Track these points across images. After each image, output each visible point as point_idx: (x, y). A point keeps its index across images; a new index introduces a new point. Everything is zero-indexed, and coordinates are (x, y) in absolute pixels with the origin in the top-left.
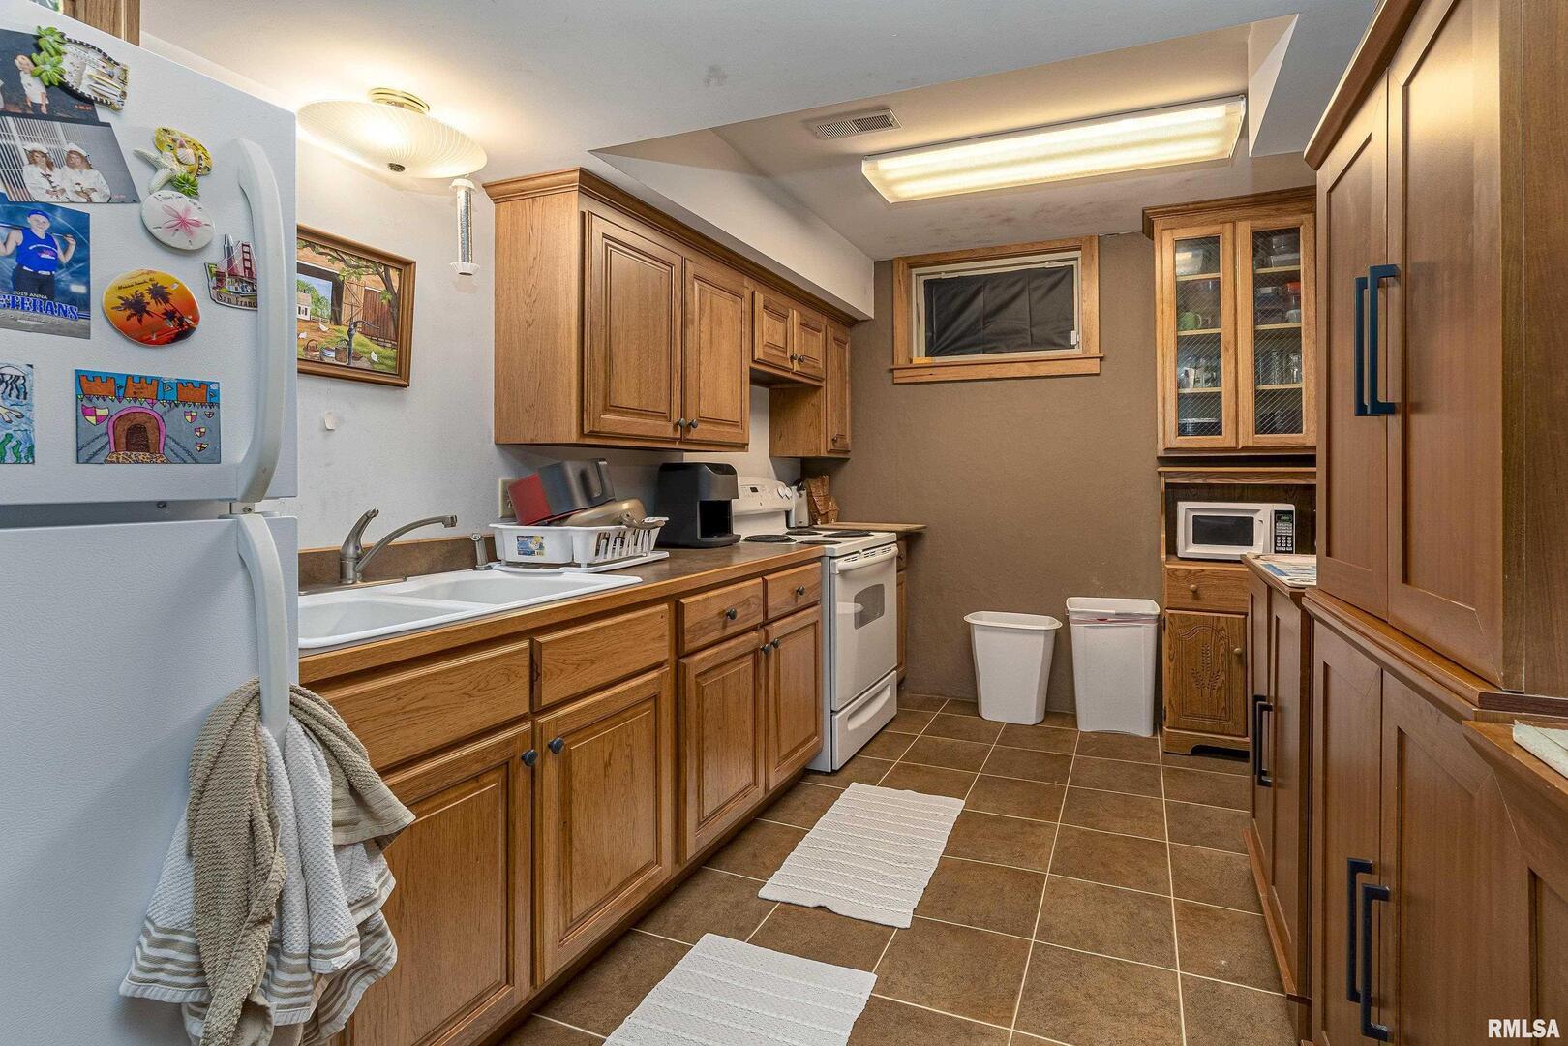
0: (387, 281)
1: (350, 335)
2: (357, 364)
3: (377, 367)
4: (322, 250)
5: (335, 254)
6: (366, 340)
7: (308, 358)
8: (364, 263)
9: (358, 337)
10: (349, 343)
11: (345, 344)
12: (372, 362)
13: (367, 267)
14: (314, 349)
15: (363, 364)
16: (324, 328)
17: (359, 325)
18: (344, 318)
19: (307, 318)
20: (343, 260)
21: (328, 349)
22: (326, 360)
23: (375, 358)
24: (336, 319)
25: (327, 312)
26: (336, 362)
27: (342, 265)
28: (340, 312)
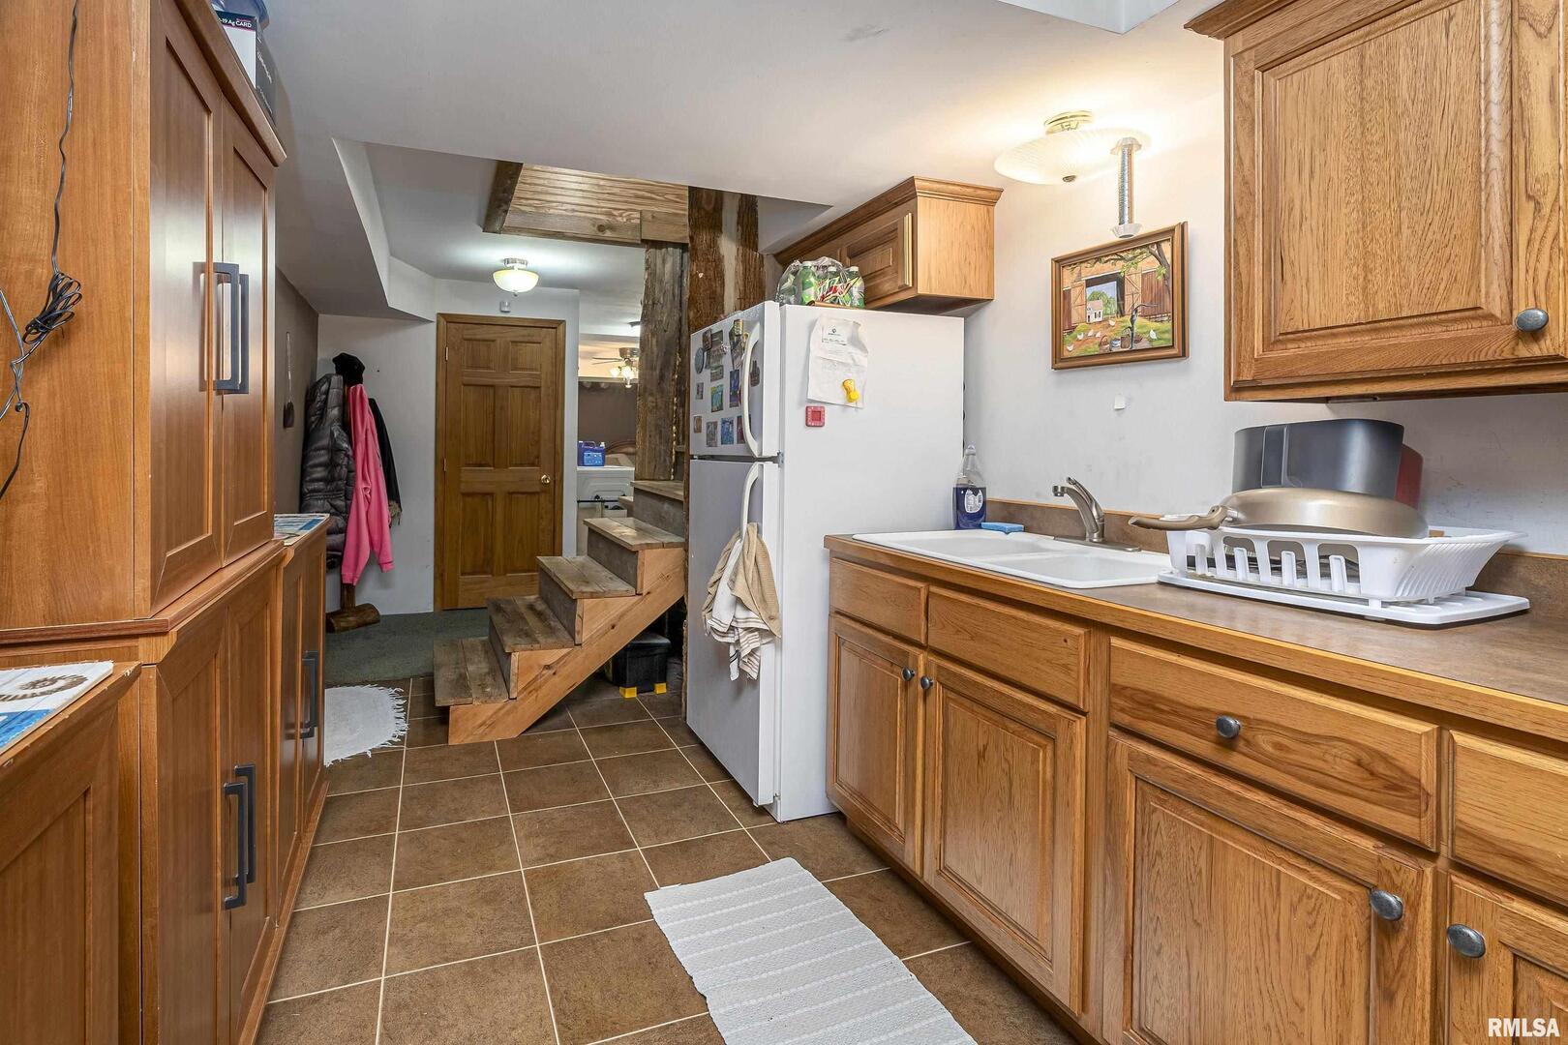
0: (1160, 258)
1: (1132, 321)
2: (1137, 346)
3: (1156, 344)
4: (1107, 259)
5: (1116, 257)
6: (1145, 321)
7: (1102, 352)
8: (1138, 251)
9: (1138, 320)
10: (1132, 329)
11: (1129, 332)
12: (1151, 340)
13: (1141, 253)
14: (1106, 343)
15: (1144, 344)
16: (1112, 323)
17: (1139, 310)
18: (1127, 308)
19: (1101, 319)
20: (1122, 258)
21: (1116, 340)
22: (1114, 350)
23: (1153, 335)
24: (1121, 312)
25: (1114, 308)
26: (1121, 350)
27: (1122, 263)
28: (1124, 305)
